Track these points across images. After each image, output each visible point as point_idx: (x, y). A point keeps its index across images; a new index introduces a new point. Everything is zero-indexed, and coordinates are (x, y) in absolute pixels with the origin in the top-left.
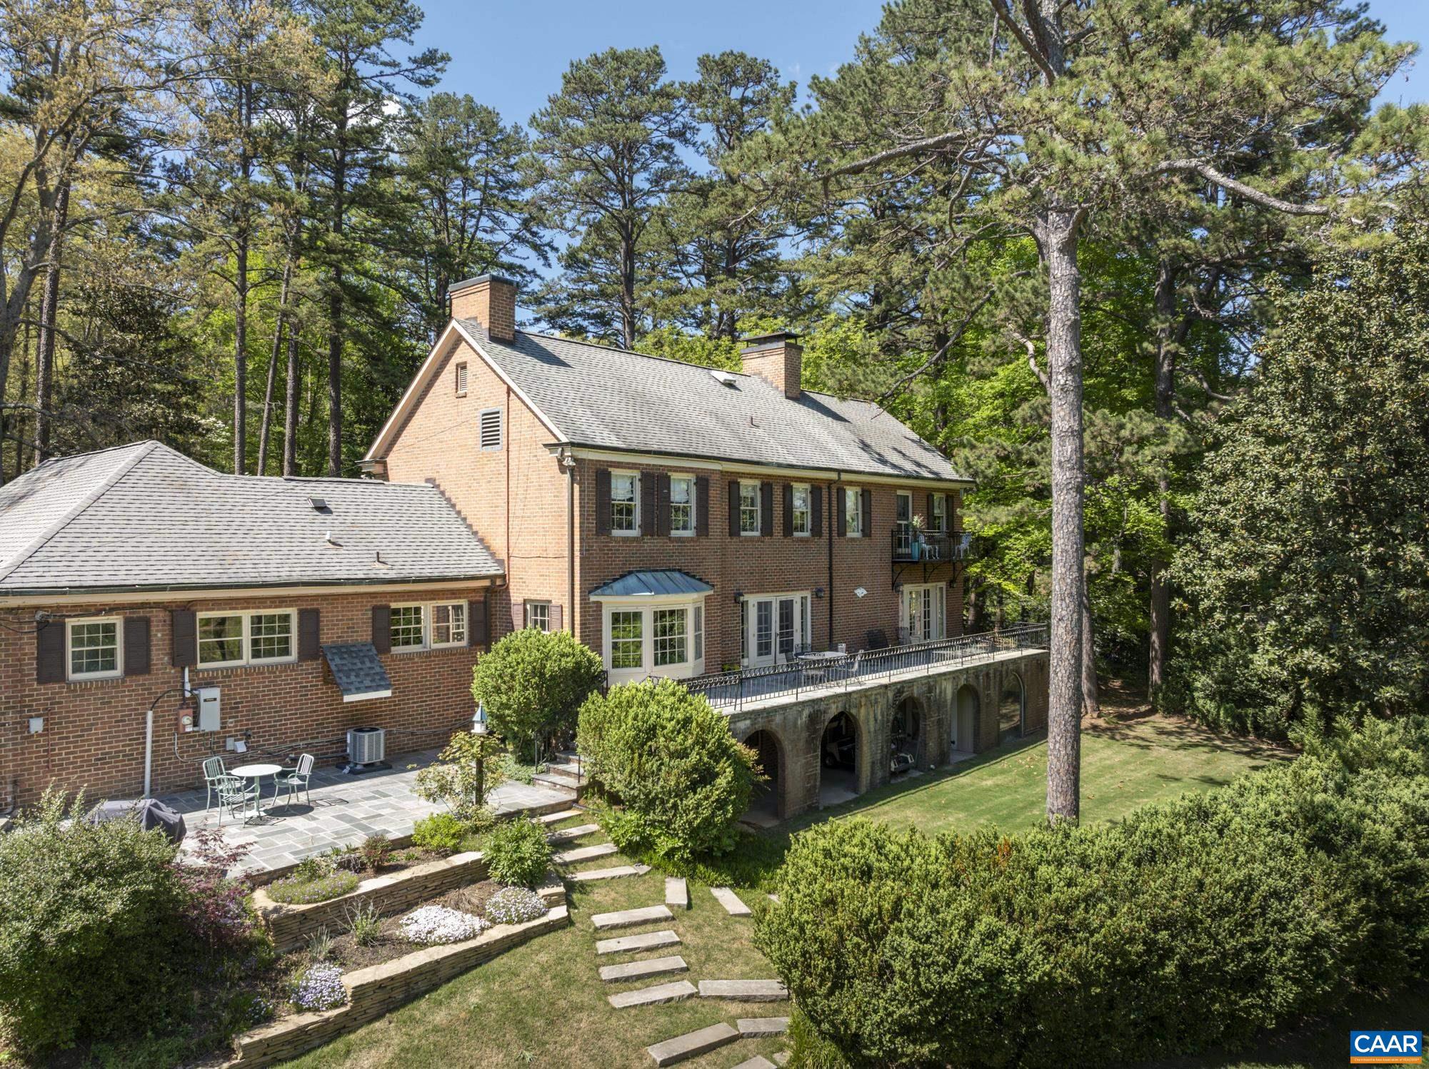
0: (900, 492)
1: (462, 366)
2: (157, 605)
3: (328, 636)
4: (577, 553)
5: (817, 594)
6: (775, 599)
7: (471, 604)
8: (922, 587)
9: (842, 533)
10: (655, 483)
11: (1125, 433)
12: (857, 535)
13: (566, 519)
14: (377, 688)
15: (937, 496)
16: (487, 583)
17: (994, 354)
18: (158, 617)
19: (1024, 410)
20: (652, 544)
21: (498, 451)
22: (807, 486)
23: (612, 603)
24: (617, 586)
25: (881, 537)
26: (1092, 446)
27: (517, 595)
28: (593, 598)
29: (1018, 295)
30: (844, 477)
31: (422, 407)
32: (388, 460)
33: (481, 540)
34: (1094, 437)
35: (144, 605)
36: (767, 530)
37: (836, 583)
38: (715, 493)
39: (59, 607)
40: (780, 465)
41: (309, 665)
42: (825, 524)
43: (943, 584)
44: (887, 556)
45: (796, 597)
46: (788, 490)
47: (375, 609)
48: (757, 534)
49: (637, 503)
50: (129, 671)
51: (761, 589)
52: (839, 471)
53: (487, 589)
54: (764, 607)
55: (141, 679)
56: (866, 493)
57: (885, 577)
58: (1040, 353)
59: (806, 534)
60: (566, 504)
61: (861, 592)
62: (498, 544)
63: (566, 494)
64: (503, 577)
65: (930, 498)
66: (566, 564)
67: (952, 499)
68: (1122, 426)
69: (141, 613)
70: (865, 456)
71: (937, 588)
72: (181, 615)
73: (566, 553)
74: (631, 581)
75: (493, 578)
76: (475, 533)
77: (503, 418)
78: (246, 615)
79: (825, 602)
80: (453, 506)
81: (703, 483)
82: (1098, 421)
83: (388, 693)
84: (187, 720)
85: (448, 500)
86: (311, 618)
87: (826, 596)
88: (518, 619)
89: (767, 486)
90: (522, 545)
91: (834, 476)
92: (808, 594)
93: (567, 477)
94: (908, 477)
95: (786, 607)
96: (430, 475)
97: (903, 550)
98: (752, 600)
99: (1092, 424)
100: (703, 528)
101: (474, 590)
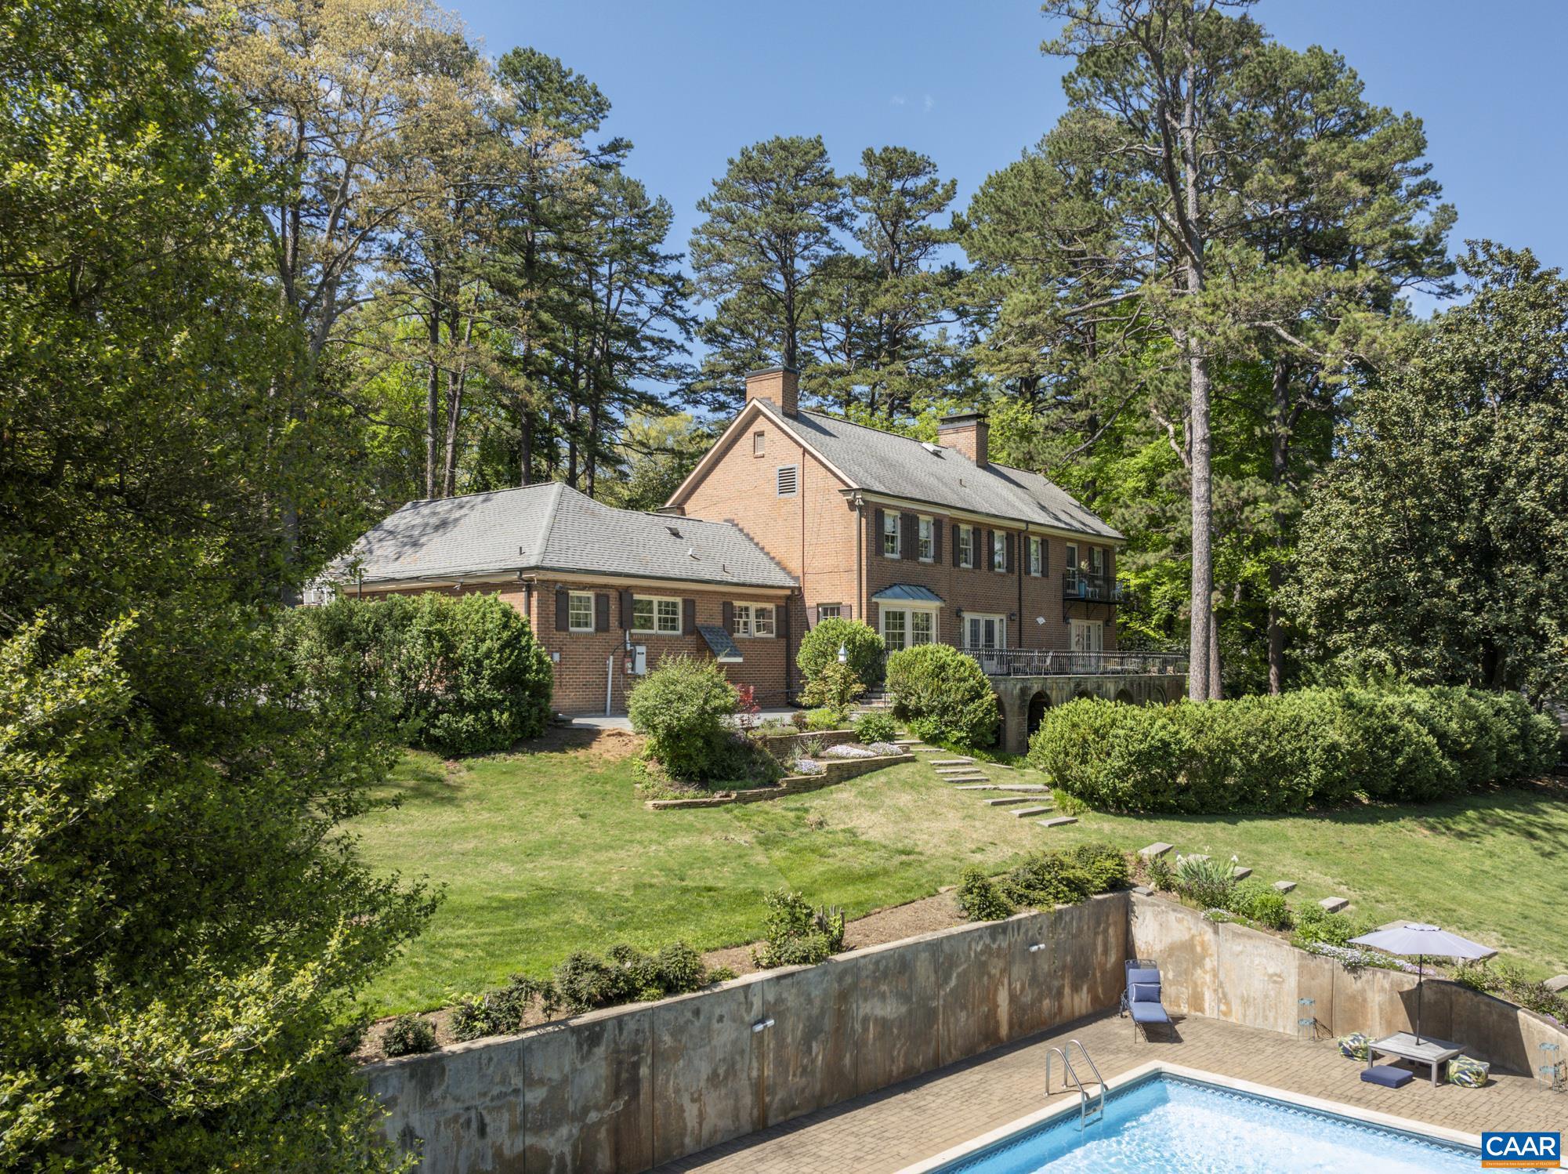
0: (1069, 544)
1: (761, 434)
2: (612, 587)
3: (700, 620)
4: (864, 567)
5: (1010, 618)
6: (982, 618)
7: (778, 607)
8: (1086, 623)
9: (1028, 572)
10: (909, 521)
11: (1243, 494)
12: (1038, 575)
13: (855, 543)
14: (735, 655)
15: (1096, 549)
16: (788, 592)
17: (1145, 434)
18: (613, 594)
19: (1167, 478)
20: (908, 565)
21: (795, 497)
22: (1003, 533)
23: (888, 604)
24: (888, 592)
25: (1055, 579)
26: (1220, 504)
27: (811, 601)
28: (874, 600)
29: (1164, 388)
30: (1031, 528)
31: (721, 465)
32: (686, 507)
33: (778, 564)
34: (1221, 497)
35: (605, 586)
36: (977, 564)
37: (1024, 611)
38: (946, 532)
39: (565, 583)
40: (988, 515)
41: (689, 639)
42: (1016, 564)
43: (1100, 623)
44: (1060, 595)
45: (996, 618)
46: (991, 535)
47: (724, 603)
48: (970, 566)
49: (898, 535)
50: (597, 630)
51: (974, 610)
52: (1027, 523)
53: (788, 598)
54: (975, 623)
55: (604, 635)
56: (1045, 542)
57: (1058, 610)
58: (1178, 434)
59: (1002, 571)
60: (855, 533)
61: (1041, 620)
62: (795, 565)
63: (855, 527)
64: (800, 589)
65: (1091, 550)
66: (855, 576)
67: (1107, 552)
68: (1240, 489)
69: (604, 591)
70: (1043, 514)
71: (1096, 625)
72: (624, 593)
73: (856, 567)
74: (897, 589)
75: (792, 589)
76: (773, 559)
77: (798, 473)
78: (656, 599)
79: (1017, 623)
80: (752, 539)
81: (938, 523)
82: (1223, 483)
83: (740, 660)
84: (629, 665)
85: (747, 535)
86: (689, 605)
87: (1017, 619)
88: (812, 619)
89: (977, 530)
90: (815, 564)
91: (1023, 526)
92: (1004, 617)
93: (856, 514)
94: (1077, 531)
95: (989, 625)
96: (728, 516)
97: (1070, 591)
98: (968, 616)
99: (1219, 486)
100: (938, 557)
101: (779, 597)
